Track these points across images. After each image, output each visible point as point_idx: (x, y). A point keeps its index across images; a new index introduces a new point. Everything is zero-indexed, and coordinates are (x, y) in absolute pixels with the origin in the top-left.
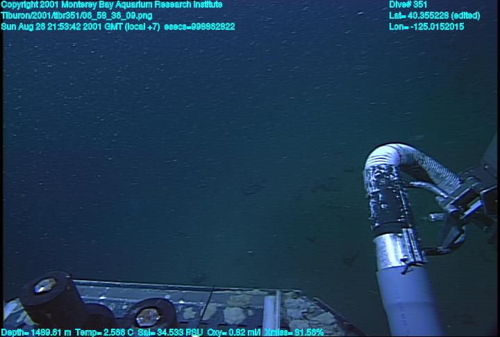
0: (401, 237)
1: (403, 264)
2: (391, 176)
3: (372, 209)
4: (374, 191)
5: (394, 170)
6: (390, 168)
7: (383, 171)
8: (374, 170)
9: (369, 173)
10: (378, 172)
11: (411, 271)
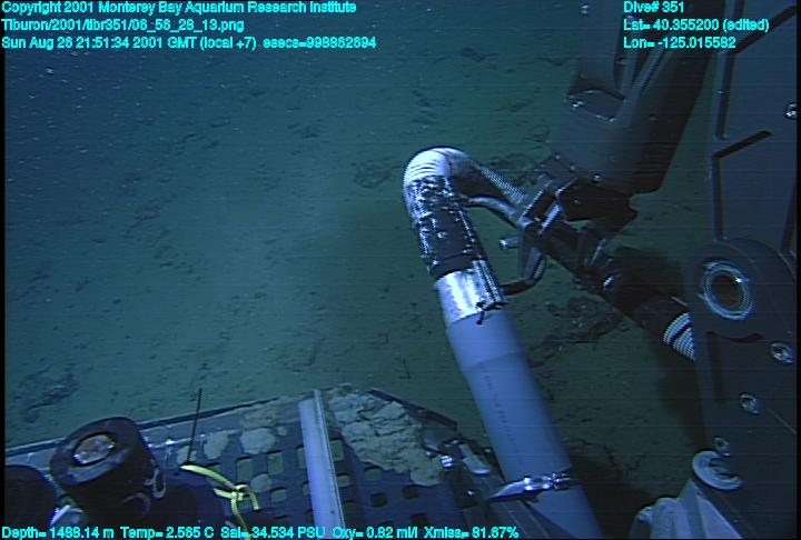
0: (471, 273)
1: (480, 310)
2: (445, 192)
3: (425, 242)
4: (424, 215)
7: (431, 186)
8: (419, 186)
9: (414, 191)
11: (490, 316)
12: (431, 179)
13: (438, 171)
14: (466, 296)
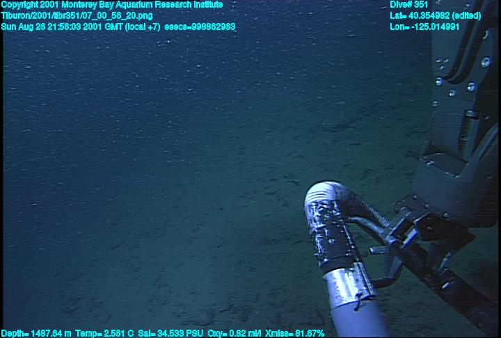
1: (358, 299)
2: (334, 212)
4: (319, 226)
5: (335, 206)
6: (331, 203)
7: (325, 206)
8: (317, 205)
9: (313, 209)
10: (321, 207)
12: (325, 202)
13: (329, 197)
14: (347, 288)
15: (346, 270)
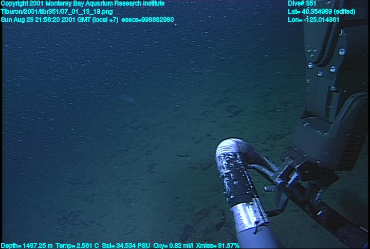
8: (224, 156)
15: (247, 204)
